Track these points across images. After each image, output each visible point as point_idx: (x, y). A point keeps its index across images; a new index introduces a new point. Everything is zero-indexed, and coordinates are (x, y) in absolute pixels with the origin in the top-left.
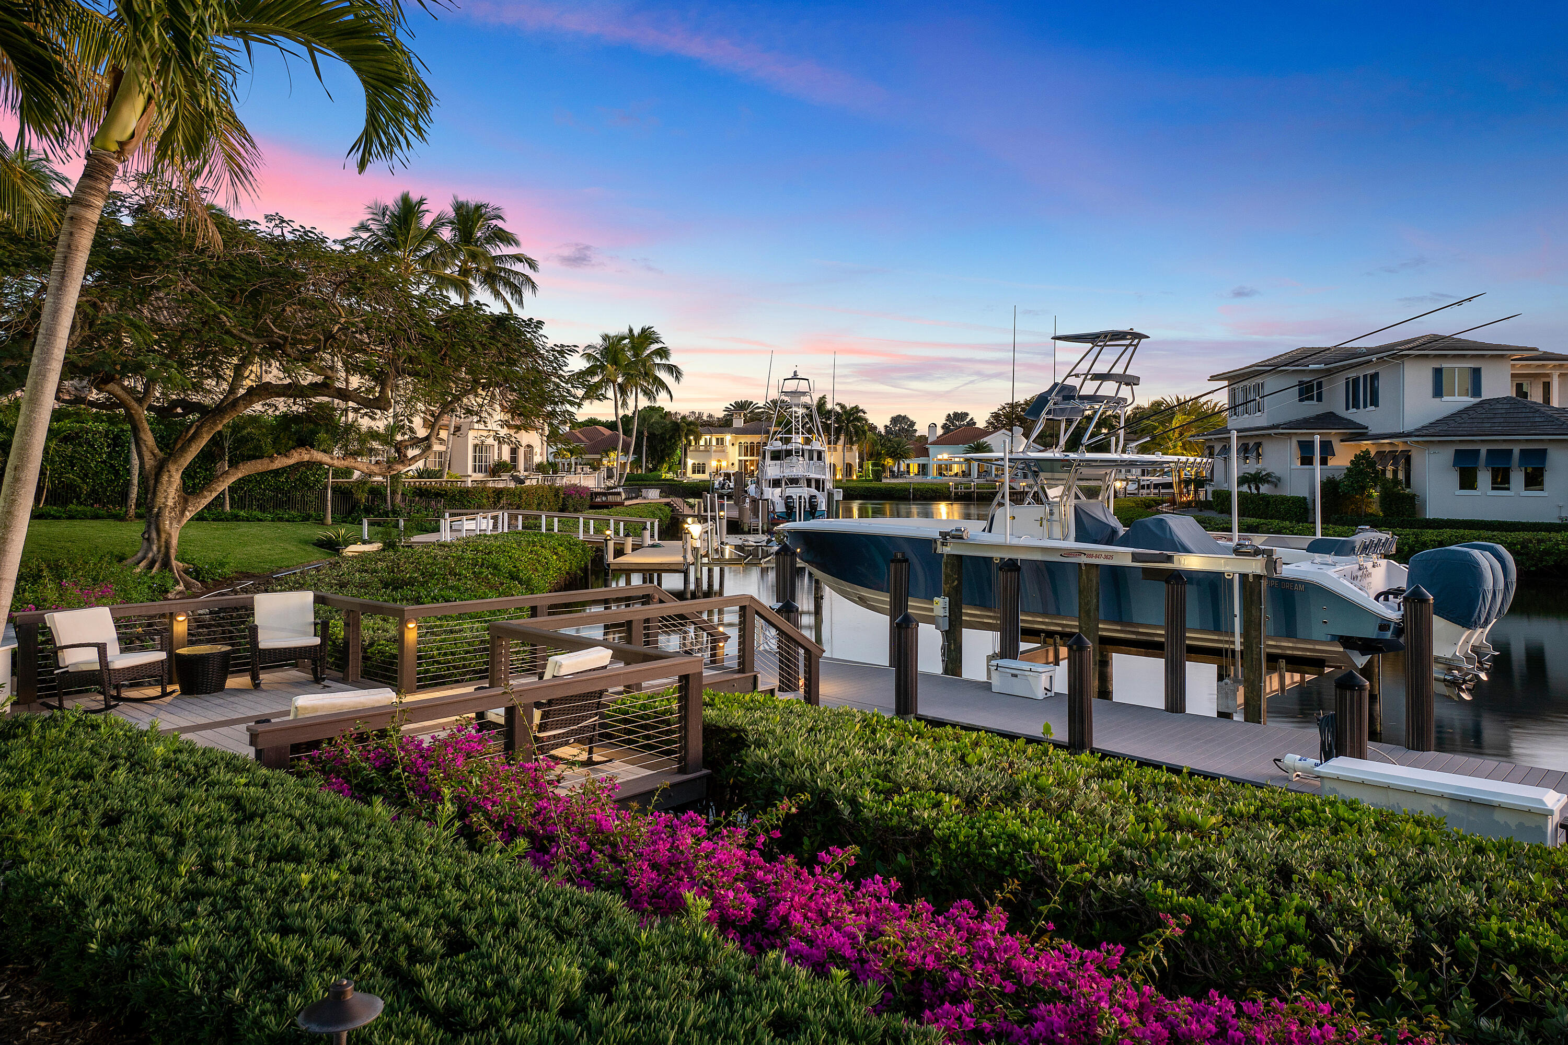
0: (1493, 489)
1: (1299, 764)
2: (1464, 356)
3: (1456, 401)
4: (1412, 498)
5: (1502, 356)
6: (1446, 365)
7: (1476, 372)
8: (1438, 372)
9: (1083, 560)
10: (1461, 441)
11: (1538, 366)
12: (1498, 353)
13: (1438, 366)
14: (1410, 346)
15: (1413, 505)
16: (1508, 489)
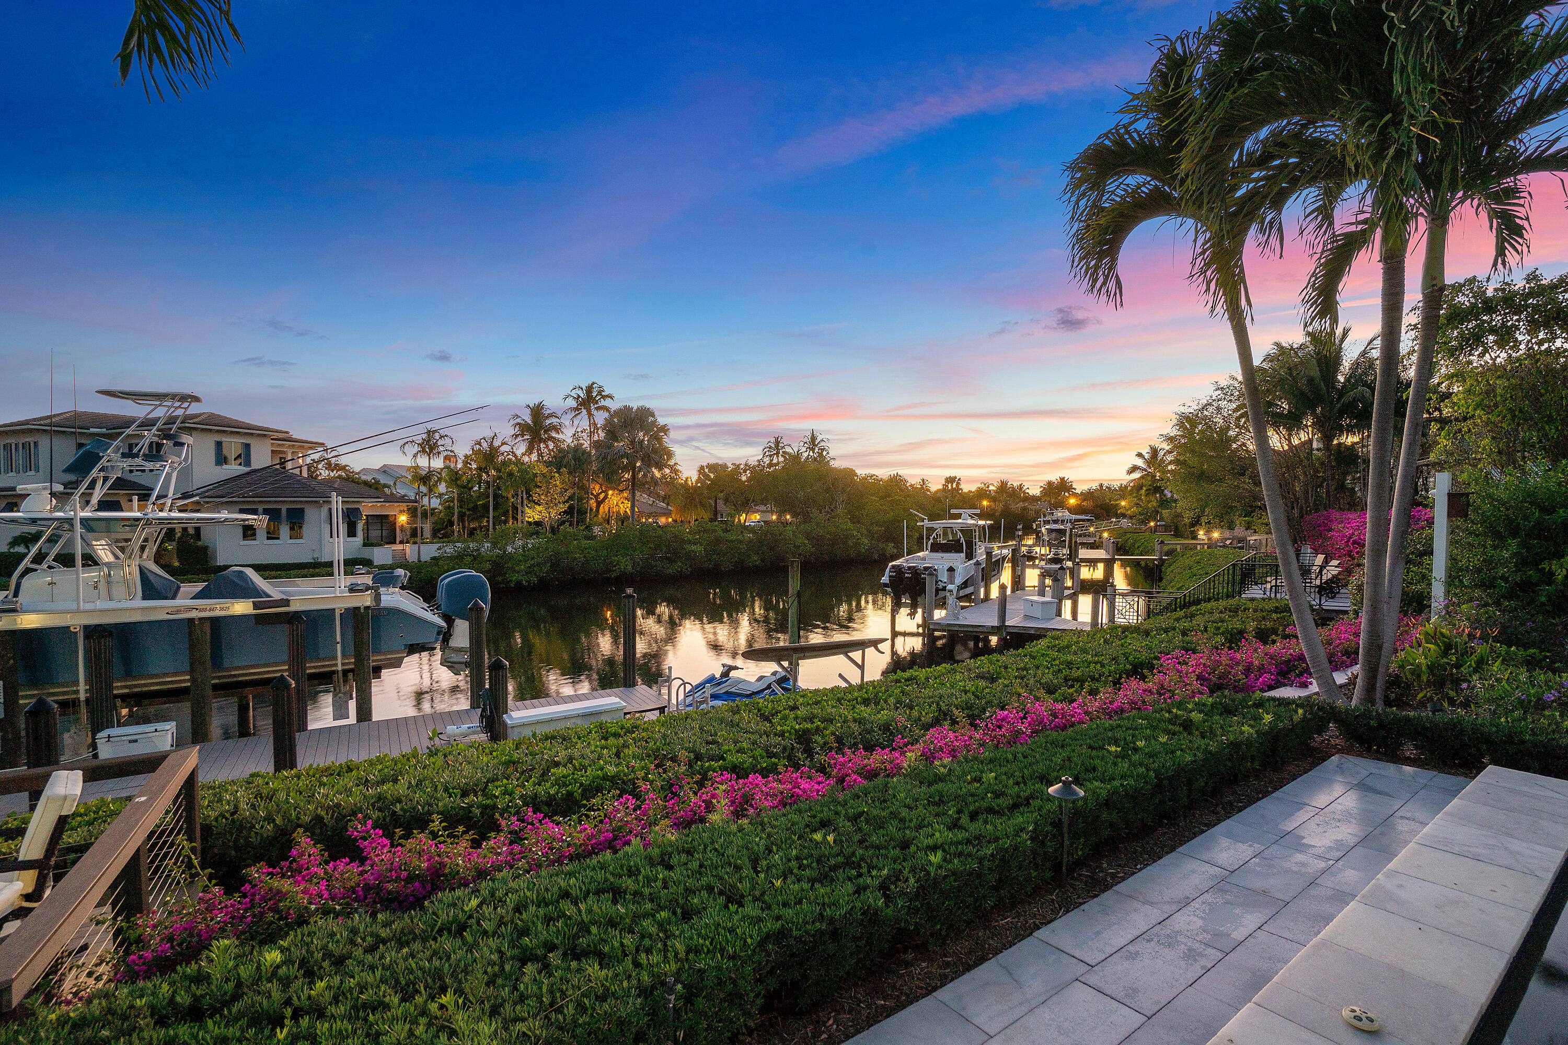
0: (268, 538)
1: (458, 731)
2: (238, 433)
3: (234, 469)
4: (205, 549)
5: (265, 435)
6: (225, 439)
7: (247, 447)
8: (219, 445)
9: (194, 614)
10: (244, 502)
11: (279, 445)
12: (263, 433)
13: (219, 440)
14: (195, 420)
15: (206, 554)
16: (278, 538)
